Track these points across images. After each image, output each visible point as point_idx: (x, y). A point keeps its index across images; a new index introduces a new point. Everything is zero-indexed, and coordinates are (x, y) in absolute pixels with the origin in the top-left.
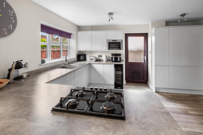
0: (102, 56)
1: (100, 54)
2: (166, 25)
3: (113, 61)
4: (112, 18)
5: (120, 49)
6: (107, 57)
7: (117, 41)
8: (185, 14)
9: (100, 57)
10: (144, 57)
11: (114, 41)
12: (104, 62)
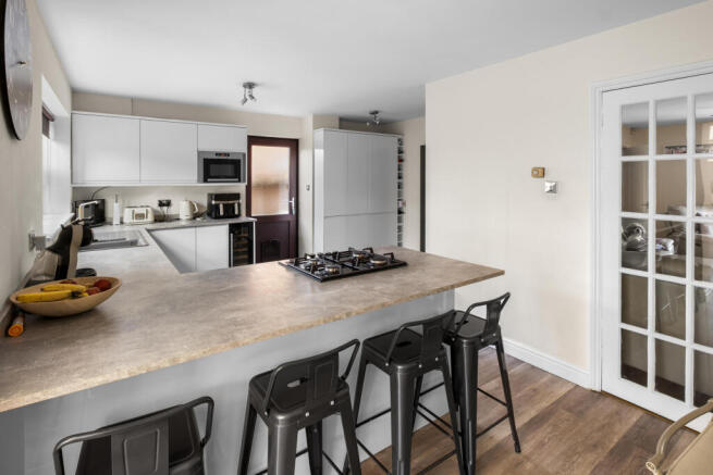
0: (172, 202)
1: (164, 198)
2: (341, 127)
3: (218, 217)
4: (251, 97)
5: (239, 181)
6: (192, 206)
7: (229, 158)
8: (377, 112)
9: (165, 208)
10: (290, 199)
11: (220, 154)
12: (183, 223)
